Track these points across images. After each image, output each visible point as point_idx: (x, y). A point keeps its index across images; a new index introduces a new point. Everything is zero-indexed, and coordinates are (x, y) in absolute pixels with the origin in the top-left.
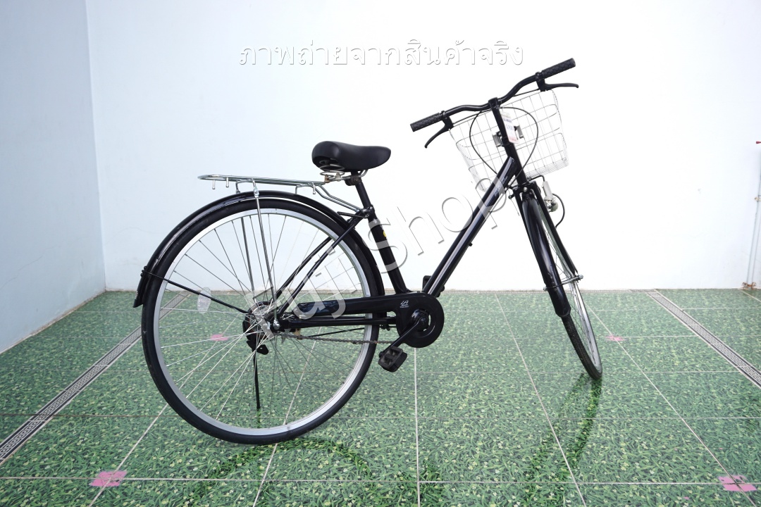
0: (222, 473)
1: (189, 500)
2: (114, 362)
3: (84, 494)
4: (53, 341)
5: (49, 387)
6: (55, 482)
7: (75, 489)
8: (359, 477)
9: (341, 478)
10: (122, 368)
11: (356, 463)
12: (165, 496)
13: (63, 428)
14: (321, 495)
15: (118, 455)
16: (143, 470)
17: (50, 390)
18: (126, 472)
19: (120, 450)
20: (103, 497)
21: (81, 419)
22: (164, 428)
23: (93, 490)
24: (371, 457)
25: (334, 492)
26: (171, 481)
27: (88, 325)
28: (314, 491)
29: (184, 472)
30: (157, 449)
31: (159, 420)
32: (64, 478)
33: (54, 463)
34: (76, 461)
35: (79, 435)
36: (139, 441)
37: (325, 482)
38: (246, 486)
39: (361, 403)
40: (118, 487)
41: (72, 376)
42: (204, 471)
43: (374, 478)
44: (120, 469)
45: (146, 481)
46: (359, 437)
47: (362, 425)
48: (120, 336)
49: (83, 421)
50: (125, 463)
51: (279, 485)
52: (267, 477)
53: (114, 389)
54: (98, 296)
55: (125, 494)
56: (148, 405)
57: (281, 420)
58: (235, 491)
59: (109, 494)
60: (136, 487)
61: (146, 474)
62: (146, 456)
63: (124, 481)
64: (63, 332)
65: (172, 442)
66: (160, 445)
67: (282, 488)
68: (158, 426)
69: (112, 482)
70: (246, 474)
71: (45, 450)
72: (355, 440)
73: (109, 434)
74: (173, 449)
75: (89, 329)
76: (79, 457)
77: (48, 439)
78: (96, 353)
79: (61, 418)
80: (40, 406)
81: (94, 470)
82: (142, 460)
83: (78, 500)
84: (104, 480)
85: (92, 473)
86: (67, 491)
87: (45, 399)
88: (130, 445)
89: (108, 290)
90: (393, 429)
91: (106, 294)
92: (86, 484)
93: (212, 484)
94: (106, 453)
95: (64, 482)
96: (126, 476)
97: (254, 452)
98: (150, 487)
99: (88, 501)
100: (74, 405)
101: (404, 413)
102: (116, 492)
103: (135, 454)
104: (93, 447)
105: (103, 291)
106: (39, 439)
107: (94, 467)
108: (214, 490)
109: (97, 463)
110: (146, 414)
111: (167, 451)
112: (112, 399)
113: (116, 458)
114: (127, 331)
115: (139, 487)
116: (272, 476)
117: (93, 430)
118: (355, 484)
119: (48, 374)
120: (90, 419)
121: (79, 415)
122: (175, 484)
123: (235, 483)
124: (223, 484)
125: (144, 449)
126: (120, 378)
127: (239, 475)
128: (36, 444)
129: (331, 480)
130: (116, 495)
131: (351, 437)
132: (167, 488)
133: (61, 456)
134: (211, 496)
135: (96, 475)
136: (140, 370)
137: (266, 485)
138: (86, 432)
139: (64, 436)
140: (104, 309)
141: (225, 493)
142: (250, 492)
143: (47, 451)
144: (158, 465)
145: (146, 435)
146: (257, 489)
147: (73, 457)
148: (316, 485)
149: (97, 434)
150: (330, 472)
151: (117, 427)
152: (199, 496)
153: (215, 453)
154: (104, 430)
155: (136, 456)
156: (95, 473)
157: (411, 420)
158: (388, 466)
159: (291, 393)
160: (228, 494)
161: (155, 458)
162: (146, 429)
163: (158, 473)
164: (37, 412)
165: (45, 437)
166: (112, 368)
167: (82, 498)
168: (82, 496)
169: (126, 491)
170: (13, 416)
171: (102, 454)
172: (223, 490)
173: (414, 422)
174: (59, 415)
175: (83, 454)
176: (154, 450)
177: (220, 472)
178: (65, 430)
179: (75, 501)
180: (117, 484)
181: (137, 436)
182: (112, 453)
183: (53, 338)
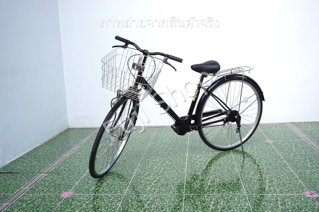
0: (109, 192)
1: (96, 201)
2: (71, 154)
3: (58, 200)
4: (48, 147)
5: (46, 163)
6: (47, 195)
7: (55, 198)
8: (161, 193)
9: (154, 194)
10: (74, 156)
11: (161, 188)
12: (88, 200)
13: (51, 177)
14: (146, 199)
15: (71, 186)
16: (80, 191)
17: (46, 164)
18: (73, 192)
19: (72, 185)
20: (65, 200)
21: (58, 174)
22: (88, 177)
23: (61, 198)
24: (167, 186)
25: (151, 198)
26: (90, 195)
27: (62, 141)
28: (144, 198)
29: (95, 192)
30: (85, 184)
31: (87, 174)
32: (50, 194)
33: (47, 189)
34: (55, 188)
35: (57, 179)
36: (79, 181)
37: (148, 195)
38: (118, 196)
39: (164, 167)
40: (70, 197)
41: (55, 159)
42: (103, 192)
43: (167, 193)
44: (71, 191)
45: (81, 195)
46: (163, 179)
47: (164, 175)
48: (74, 144)
49: (58, 175)
50: (73, 189)
51: (131, 196)
52: (126, 193)
53: (70, 163)
54: (65, 130)
55: (73, 200)
56: (83, 169)
57: (133, 173)
58: (114, 198)
59: (67, 199)
60: (77, 197)
61: (81, 193)
62: (81, 186)
63: (73, 195)
64: (52, 143)
65: (91, 181)
66: (87, 183)
67: (132, 197)
68: (86, 176)
69: (68, 195)
70: (118, 193)
71: (44, 185)
72: (161, 180)
73: (68, 179)
74: (91, 184)
75: (62, 142)
76: (56, 187)
77: (45, 181)
78: (64, 151)
79: (50, 174)
80: (42, 170)
81: (62, 191)
82: (80, 188)
83: (55, 202)
84: (65, 195)
85: (61, 192)
86: (52, 199)
87: (45, 167)
88: (75, 183)
89: (69, 128)
90: (176, 176)
91: (69, 129)
92: (58, 196)
93: (105, 196)
94: (66, 186)
95: (51, 196)
96: (73, 194)
97: (122, 185)
98: (82, 197)
99: (59, 202)
100: (55, 169)
101: (181, 170)
102: (69, 199)
103: (77, 186)
104: (62, 184)
105: (67, 128)
106: (42, 181)
107: (62, 190)
108: (106, 198)
109: (63, 189)
110: (82, 172)
111: (89, 185)
112: (70, 167)
113: (70, 187)
114: (76, 143)
115: (78, 197)
116: (128, 193)
117: (62, 178)
118: (160, 195)
119: (46, 158)
120: (61, 174)
121: (57, 172)
122: (91, 196)
123: (114, 195)
124: (110, 196)
125: (80, 184)
126: (73, 159)
127: (116, 193)
128: (41, 183)
129: (150, 194)
130: (69, 200)
131: (160, 179)
132: (89, 197)
133: (50, 187)
134: (105, 200)
135: (62, 193)
136: (80, 156)
137: (126, 196)
138: (59, 179)
139: (51, 180)
140: (68, 135)
141: (110, 199)
142: (119, 199)
143: (45, 185)
144: (86, 189)
145: (81, 179)
146: (122, 197)
147: (54, 187)
148: (144, 196)
149: (63, 179)
150: (150, 191)
151: (71, 177)
152: (100, 200)
153: (107, 185)
154: (66, 178)
155: (77, 187)
156: (62, 192)
157: (184, 173)
158: (173, 189)
159: (138, 164)
160: (111, 199)
161: (84, 187)
162: (82, 177)
163: (85, 192)
164: (41, 172)
165: (44, 180)
166: (70, 156)
167: (57, 201)
168: (57, 200)
169: (73, 198)
170: (33, 173)
171: (65, 186)
172: (109, 198)
173: (185, 173)
174: (49, 173)
175: (58, 186)
176: (84, 184)
177: (108, 192)
178: (51, 178)
179: (54, 202)
180: (70, 196)
181: (78, 180)
182: (68, 186)
183: (48, 146)
